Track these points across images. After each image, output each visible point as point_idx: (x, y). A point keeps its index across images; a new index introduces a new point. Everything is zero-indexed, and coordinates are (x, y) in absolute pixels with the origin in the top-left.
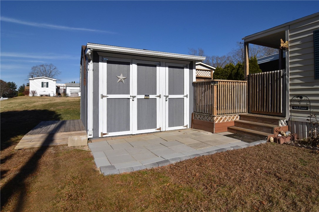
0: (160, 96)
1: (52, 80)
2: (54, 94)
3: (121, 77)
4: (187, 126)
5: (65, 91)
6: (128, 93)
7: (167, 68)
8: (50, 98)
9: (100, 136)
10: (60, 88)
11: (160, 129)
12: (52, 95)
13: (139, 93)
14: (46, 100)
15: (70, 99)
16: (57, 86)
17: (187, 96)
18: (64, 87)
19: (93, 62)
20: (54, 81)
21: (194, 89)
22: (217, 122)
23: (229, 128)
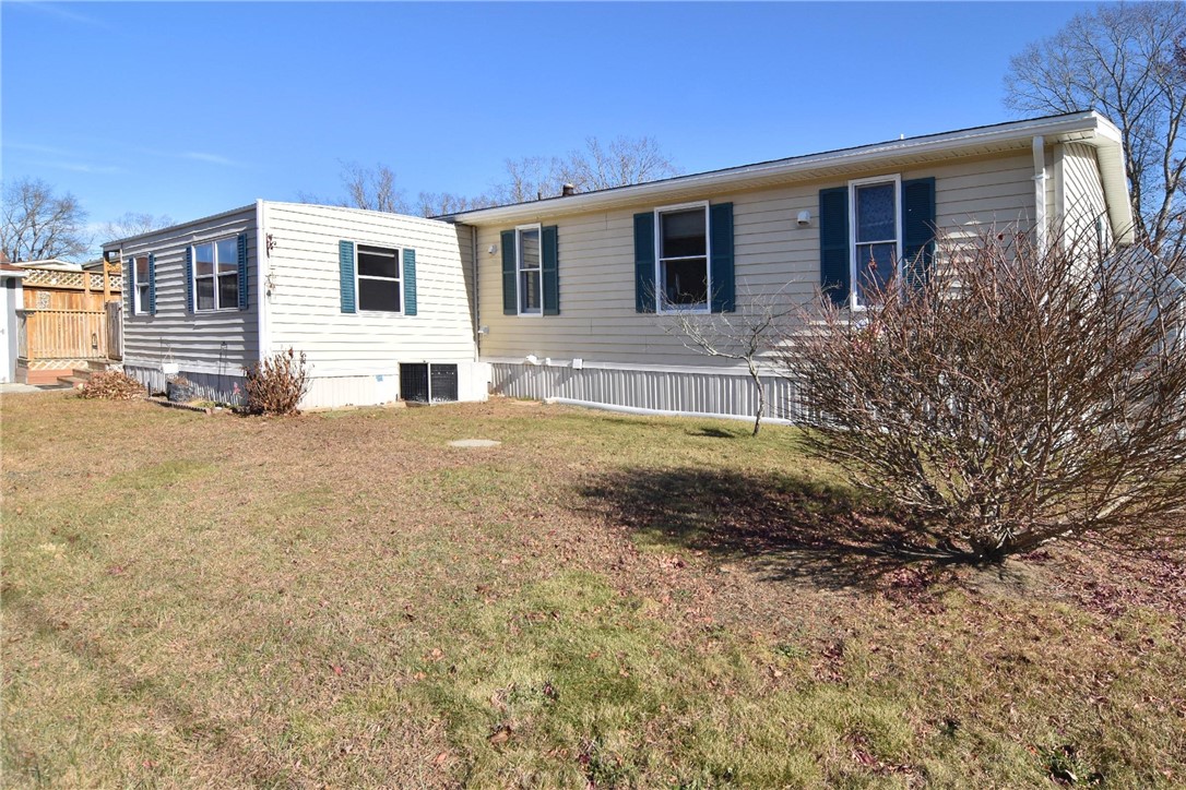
17: (3, 331)
21: (18, 321)
22: (33, 369)
23: (58, 379)
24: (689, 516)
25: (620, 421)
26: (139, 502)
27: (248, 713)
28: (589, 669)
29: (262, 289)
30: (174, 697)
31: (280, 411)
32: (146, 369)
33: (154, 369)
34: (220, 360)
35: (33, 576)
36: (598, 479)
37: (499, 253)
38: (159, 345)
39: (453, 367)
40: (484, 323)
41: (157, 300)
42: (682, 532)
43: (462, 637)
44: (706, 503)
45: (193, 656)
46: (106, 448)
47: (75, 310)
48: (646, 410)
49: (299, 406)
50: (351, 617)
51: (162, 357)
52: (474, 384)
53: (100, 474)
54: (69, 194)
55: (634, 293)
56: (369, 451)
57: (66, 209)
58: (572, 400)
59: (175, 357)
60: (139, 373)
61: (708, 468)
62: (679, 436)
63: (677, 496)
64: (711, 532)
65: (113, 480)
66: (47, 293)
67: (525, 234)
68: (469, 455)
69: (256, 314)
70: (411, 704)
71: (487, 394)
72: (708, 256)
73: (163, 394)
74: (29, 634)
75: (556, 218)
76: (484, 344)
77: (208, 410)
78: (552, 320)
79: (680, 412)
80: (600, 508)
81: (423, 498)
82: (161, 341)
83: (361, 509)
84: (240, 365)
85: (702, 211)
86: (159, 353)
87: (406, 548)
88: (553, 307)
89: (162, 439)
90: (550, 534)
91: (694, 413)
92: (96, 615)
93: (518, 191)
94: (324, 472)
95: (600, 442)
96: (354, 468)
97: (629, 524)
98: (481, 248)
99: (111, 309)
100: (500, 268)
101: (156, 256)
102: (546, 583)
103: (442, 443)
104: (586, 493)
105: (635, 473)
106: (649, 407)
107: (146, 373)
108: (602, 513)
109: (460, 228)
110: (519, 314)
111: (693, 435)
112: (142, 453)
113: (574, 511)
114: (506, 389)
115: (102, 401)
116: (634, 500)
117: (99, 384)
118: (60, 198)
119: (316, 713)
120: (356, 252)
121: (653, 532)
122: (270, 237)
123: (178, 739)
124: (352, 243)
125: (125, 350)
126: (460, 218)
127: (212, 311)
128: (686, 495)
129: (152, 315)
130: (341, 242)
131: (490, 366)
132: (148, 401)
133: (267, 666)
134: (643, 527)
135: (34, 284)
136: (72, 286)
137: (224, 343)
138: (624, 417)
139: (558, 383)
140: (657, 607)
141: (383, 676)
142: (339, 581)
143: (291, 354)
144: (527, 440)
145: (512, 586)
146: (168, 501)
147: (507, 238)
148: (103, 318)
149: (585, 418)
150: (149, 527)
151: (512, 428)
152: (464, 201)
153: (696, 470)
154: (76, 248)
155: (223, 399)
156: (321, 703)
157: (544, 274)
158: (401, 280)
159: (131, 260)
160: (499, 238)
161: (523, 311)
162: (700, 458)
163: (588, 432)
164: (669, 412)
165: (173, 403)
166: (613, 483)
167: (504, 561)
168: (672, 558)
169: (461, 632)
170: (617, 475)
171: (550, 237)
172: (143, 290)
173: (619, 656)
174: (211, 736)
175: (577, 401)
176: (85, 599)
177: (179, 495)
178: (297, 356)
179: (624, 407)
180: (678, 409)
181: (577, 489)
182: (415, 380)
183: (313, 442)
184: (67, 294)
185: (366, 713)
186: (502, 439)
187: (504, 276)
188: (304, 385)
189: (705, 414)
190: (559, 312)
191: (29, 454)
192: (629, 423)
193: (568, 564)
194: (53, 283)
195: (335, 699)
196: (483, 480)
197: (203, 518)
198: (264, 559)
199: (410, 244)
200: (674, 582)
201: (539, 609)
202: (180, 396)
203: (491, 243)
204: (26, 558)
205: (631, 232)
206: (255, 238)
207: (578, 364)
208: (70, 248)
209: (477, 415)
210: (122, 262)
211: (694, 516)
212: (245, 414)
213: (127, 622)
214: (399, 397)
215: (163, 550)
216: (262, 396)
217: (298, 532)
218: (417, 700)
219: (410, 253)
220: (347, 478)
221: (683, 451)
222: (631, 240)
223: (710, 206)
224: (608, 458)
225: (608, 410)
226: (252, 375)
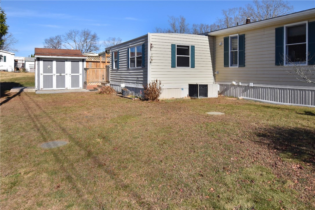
0: (67, 74)
1: (10, 54)
2: (12, 69)
3: (49, 66)
4: (81, 88)
5: (24, 65)
6: (52, 73)
7: (70, 62)
8: (8, 73)
9: (40, 89)
10: (18, 62)
11: (67, 88)
12: (10, 70)
13: (57, 73)
14: (7, 75)
15: (29, 74)
16: (15, 60)
17: (81, 74)
18: (22, 61)
19: (37, 61)
20: (12, 54)
21: (85, 71)
22: (88, 85)
23: (94, 88)
24: (302, 148)
25: (268, 107)
26: (119, 128)
27: (156, 200)
28: (268, 205)
29: (149, 61)
30: (135, 191)
31: (153, 100)
32: (116, 85)
33: (118, 85)
34: (137, 83)
35: (95, 148)
36: (263, 130)
37: (223, 45)
38: (120, 78)
39: (206, 86)
40: (217, 70)
41: (119, 65)
42: (300, 155)
43: (220, 185)
44: (309, 143)
45: (139, 179)
46: (108, 110)
47: (98, 68)
48: (278, 103)
49: (159, 98)
50: (183, 172)
51: (121, 82)
52: (213, 92)
53: (108, 118)
54: (95, 33)
55: (275, 58)
56: (181, 114)
57: (94, 37)
58: (249, 98)
59: (124, 82)
60: (114, 86)
61: (308, 128)
62: (294, 115)
63: (296, 139)
64: (312, 155)
65: (111, 120)
66: (91, 63)
67: (232, 38)
68: (214, 118)
69: (147, 69)
70: (206, 206)
71: (217, 95)
72: (307, 43)
73: (120, 93)
74: (96, 166)
75: (244, 32)
76: (217, 77)
77: (133, 99)
78: (242, 69)
79: (293, 104)
80: (265, 142)
81: (201, 133)
82: (121, 77)
83: (182, 135)
84: (142, 85)
85: (305, 25)
86: (120, 81)
87: (198, 150)
88: (242, 64)
89: (122, 108)
90: (247, 150)
91: (299, 104)
92: (112, 162)
93: (227, 21)
94: (169, 121)
95: (262, 115)
96: (178, 121)
97: (277, 149)
98: (217, 43)
99: (107, 67)
100: (223, 50)
101: (119, 51)
102: (248, 169)
103: (204, 113)
104: (259, 135)
105: (277, 128)
106: (280, 102)
107: (116, 87)
108: (266, 144)
109: (209, 37)
110: (230, 67)
111: (300, 114)
112: (118, 112)
113: (256, 142)
114: (224, 93)
115: (105, 95)
116: (278, 139)
117: (104, 90)
118: (93, 34)
119: (176, 204)
120: (176, 47)
121: (288, 153)
122: (152, 44)
123: (138, 205)
124: (175, 45)
125: (110, 79)
126: (210, 34)
127: (134, 68)
128: (300, 139)
129: (118, 69)
130: (172, 45)
131: (219, 85)
132: (117, 95)
133: (160, 185)
134: (283, 151)
135: (88, 60)
136: (97, 61)
137: (138, 78)
138: (269, 105)
139: (243, 92)
140: (293, 184)
141: (196, 195)
142: (178, 160)
143: (157, 82)
144: (234, 113)
145: (236, 168)
146: (127, 128)
147: (226, 40)
148: (105, 70)
149: (255, 105)
150: (122, 136)
151: (228, 108)
152: (208, 26)
153: (303, 129)
154: (96, 49)
155: (137, 95)
156: (177, 201)
157: (239, 52)
158: (190, 56)
159: (113, 53)
160: (223, 40)
161: (231, 66)
162: (304, 124)
163: (256, 111)
164: (288, 104)
165: (123, 96)
166: (269, 132)
167: (232, 159)
168: (297, 165)
169: (220, 183)
170: (270, 129)
171: (242, 38)
172: (116, 62)
173: (280, 202)
174: (147, 206)
175: (251, 98)
176: (109, 157)
177: (129, 126)
178: (158, 82)
179: (269, 101)
180: (292, 103)
181: (255, 133)
182: (194, 90)
183: (164, 110)
184: (96, 63)
185: (191, 207)
186: (225, 112)
187: (225, 53)
188: (161, 92)
189: (304, 105)
190: (244, 66)
191: (90, 111)
192: (272, 108)
193: (255, 162)
194: (93, 60)
195: (181, 200)
196: (221, 128)
197: (136, 134)
198: (155, 149)
199: (193, 44)
200: (298, 175)
201: (246, 178)
202: (125, 94)
203: (220, 42)
204: (93, 143)
205: (274, 35)
206: (147, 45)
207: (252, 85)
208: (95, 49)
209: (215, 103)
210: (110, 53)
211: (304, 148)
212: (143, 100)
213: (120, 165)
214: (188, 95)
215: (127, 144)
216: (148, 95)
217: (164, 141)
218: (208, 205)
219: (193, 47)
220: (176, 124)
221: (296, 120)
222: (274, 38)
223: (308, 23)
224: (265, 122)
225: (263, 102)
226: (145, 88)
